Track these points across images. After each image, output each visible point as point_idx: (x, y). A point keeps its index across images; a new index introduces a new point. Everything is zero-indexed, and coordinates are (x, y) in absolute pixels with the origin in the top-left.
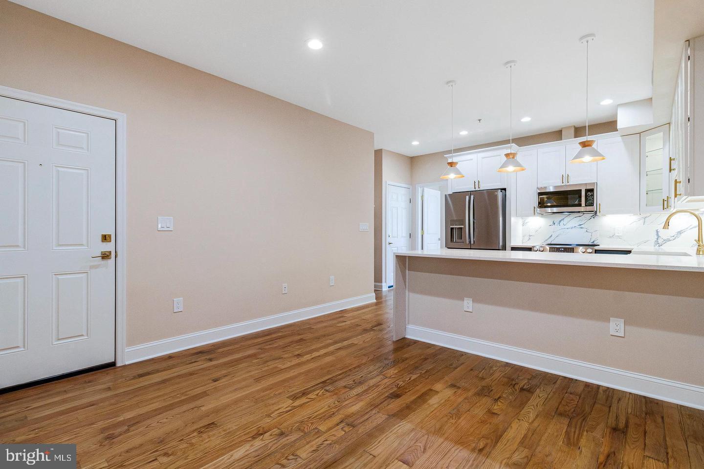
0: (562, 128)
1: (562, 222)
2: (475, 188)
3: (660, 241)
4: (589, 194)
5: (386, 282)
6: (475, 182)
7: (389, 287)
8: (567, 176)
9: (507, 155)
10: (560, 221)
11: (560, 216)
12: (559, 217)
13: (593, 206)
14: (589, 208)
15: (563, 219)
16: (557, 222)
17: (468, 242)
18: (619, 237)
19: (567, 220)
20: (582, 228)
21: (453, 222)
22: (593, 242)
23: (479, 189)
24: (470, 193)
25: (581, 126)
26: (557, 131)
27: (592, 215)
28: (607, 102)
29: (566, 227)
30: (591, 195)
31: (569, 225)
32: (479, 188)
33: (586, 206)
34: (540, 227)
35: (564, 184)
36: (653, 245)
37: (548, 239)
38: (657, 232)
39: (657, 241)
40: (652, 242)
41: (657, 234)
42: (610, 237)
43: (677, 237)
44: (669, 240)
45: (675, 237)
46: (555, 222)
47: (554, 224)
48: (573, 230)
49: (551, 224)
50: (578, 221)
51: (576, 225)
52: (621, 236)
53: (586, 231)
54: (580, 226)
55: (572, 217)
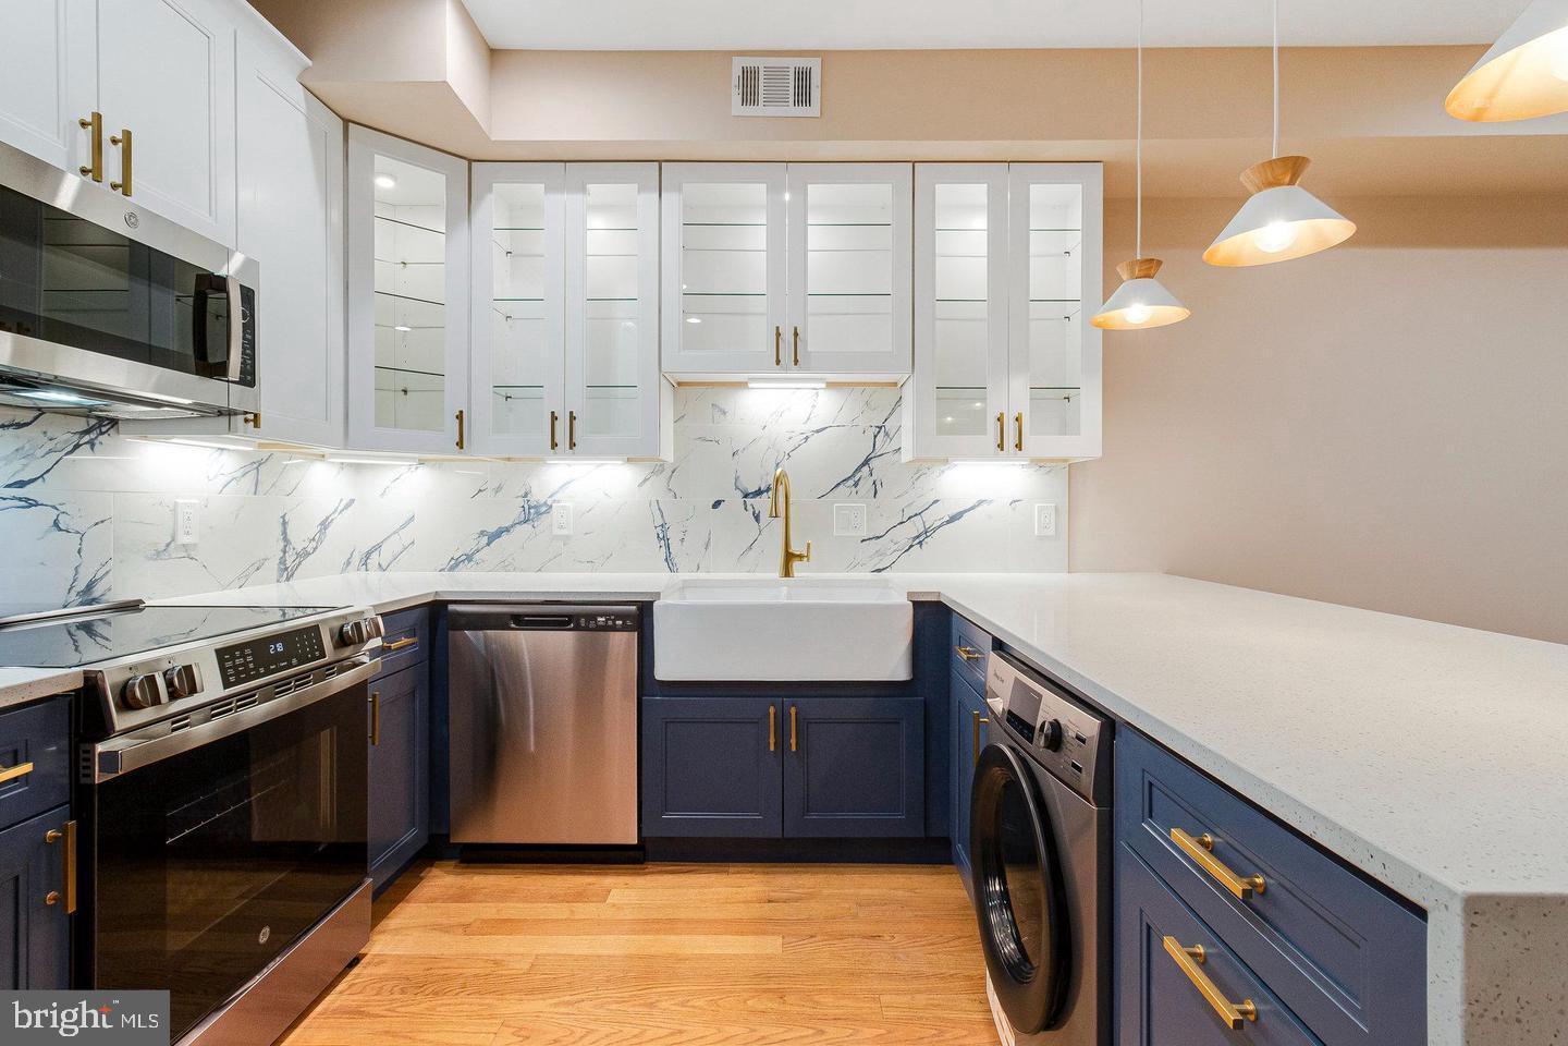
3: (290, 559)
13: (251, 383)
18: (188, 552)
38: (284, 523)
39: (283, 561)
40: (274, 564)
41: (284, 533)
42: (158, 554)
43: (321, 541)
44: (304, 554)
45: (316, 541)
52: (194, 546)
53: (56, 524)
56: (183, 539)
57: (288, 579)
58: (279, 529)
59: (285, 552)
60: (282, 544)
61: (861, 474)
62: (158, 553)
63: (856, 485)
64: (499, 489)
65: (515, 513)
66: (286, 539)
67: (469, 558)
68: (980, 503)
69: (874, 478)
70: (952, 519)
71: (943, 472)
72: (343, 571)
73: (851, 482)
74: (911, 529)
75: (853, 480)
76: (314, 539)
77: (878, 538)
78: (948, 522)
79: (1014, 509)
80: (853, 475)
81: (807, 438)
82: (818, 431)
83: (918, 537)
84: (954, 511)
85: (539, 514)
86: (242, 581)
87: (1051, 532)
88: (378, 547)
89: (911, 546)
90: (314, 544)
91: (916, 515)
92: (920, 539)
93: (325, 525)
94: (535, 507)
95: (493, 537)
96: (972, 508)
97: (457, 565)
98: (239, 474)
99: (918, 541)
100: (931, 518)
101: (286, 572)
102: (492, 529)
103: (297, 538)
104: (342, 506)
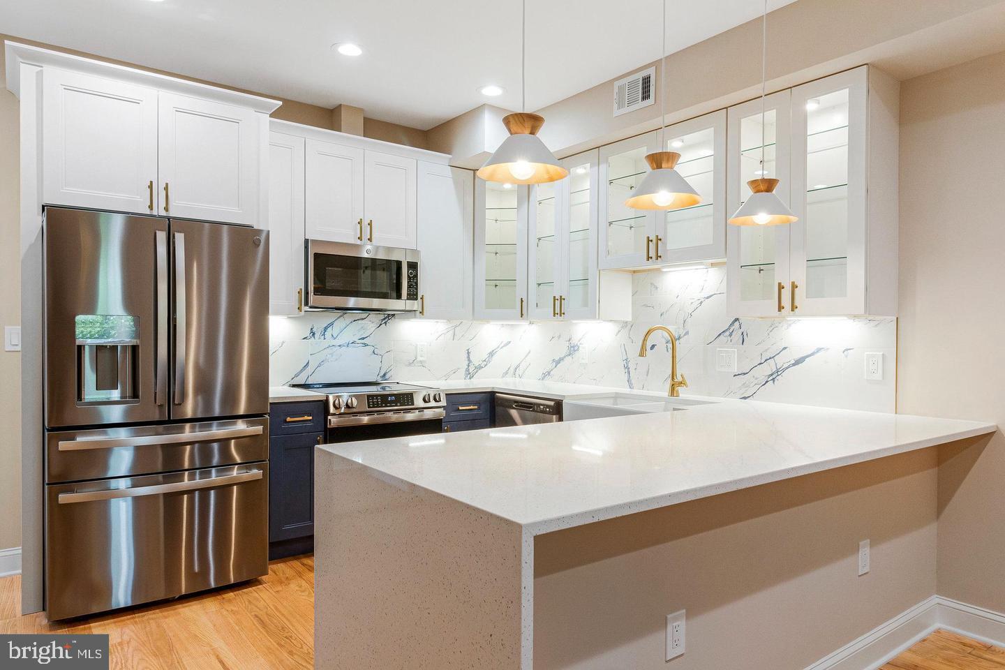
0: (341, 105)
1: (329, 329)
2: (151, 207)
3: (471, 370)
8: (367, 223)
10: (326, 329)
11: (328, 317)
13: (416, 299)
15: (331, 324)
16: (318, 329)
18: (422, 363)
19: (340, 324)
20: (366, 345)
22: (384, 375)
26: (328, 109)
27: (383, 317)
28: (492, 92)
29: (337, 342)
31: (342, 340)
32: (166, 209)
34: (283, 342)
35: (364, 242)
37: (301, 371)
38: (468, 353)
39: (467, 370)
40: (463, 371)
41: (469, 357)
42: (410, 364)
43: (489, 362)
44: (480, 367)
45: (487, 361)
46: (314, 330)
47: (314, 334)
48: (351, 349)
49: (307, 333)
50: (359, 330)
51: (356, 339)
52: (425, 362)
53: (374, 352)
54: (363, 341)
55: (348, 321)
56: (419, 358)
57: (470, 378)
58: (466, 356)
59: (469, 366)
60: (467, 362)
61: (734, 329)
63: (731, 335)
64: (559, 337)
65: (565, 351)
66: (469, 360)
67: (549, 373)
68: (819, 350)
69: (742, 330)
70: (797, 362)
71: (790, 325)
72: (503, 377)
73: (728, 333)
74: (768, 369)
75: (728, 332)
76: (485, 361)
77: (745, 374)
78: (794, 365)
79: (846, 356)
80: (729, 329)
81: (701, 303)
82: (708, 298)
83: (772, 375)
84: (798, 356)
85: (575, 351)
86: (447, 377)
87: (878, 376)
88: (518, 366)
89: (767, 382)
90: (485, 363)
91: (770, 358)
92: (773, 377)
93: (492, 354)
94: (573, 347)
95: (558, 362)
96: (812, 354)
97: (544, 377)
98: (446, 331)
99: (771, 378)
100: (782, 360)
101: (469, 375)
102: (557, 359)
103: (476, 361)
104: (502, 345)
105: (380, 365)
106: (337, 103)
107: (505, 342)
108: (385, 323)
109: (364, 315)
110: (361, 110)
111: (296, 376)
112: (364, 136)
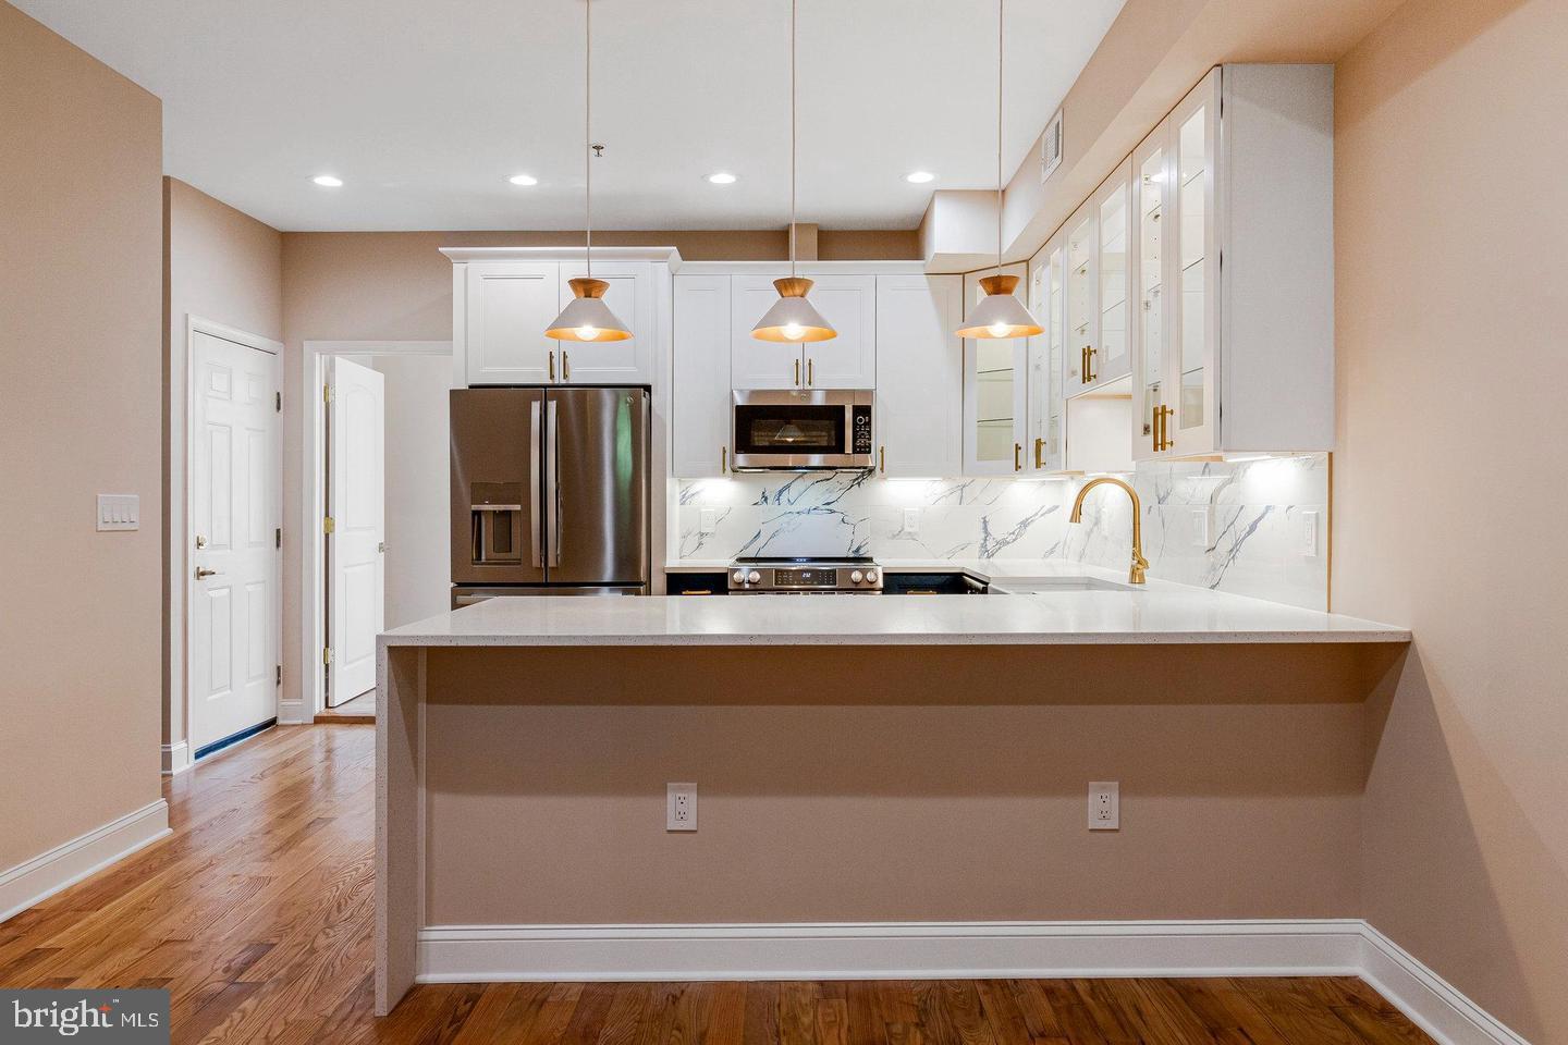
0: (790, 225)
1: (785, 493)
2: (552, 377)
3: (990, 545)
4: (860, 420)
5: (185, 736)
6: (551, 357)
7: (198, 756)
8: (807, 363)
9: (783, 285)
10: (781, 492)
11: (782, 479)
12: (777, 480)
13: (869, 452)
14: (859, 459)
15: (788, 486)
16: (772, 493)
17: (536, 562)
18: (912, 536)
19: (798, 486)
20: (832, 512)
21: (480, 491)
22: (858, 550)
23: (563, 382)
24: (545, 392)
25: (835, 228)
27: (855, 476)
28: (921, 178)
29: (795, 508)
30: (865, 424)
31: (801, 505)
32: (565, 377)
33: (854, 452)
35: (800, 387)
36: (977, 554)
37: (752, 542)
38: (985, 522)
39: (984, 546)
40: (976, 548)
41: (985, 528)
43: (1020, 535)
44: (1005, 542)
45: (1016, 535)
46: (767, 494)
47: (766, 499)
48: (813, 516)
49: (759, 498)
50: (823, 494)
51: (819, 504)
52: (916, 534)
53: (843, 520)
54: (827, 507)
55: (809, 482)
56: (907, 529)
57: (989, 557)
58: (982, 525)
59: (985, 540)
60: (983, 536)
62: (894, 536)
66: (986, 532)
70: (1251, 529)
72: (1046, 557)
74: (1229, 541)
76: (1013, 533)
77: (1213, 549)
78: (1249, 533)
83: (1231, 550)
84: (1251, 521)
86: (951, 555)
89: (1229, 561)
90: (1013, 536)
92: (1233, 553)
93: (1025, 524)
98: (948, 492)
101: (987, 553)
103: (997, 532)
104: (1045, 510)
105: (852, 537)
106: (785, 223)
107: (1048, 507)
108: (859, 484)
109: (829, 474)
110: (816, 225)
111: (746, 548)
112: (819, 260)
